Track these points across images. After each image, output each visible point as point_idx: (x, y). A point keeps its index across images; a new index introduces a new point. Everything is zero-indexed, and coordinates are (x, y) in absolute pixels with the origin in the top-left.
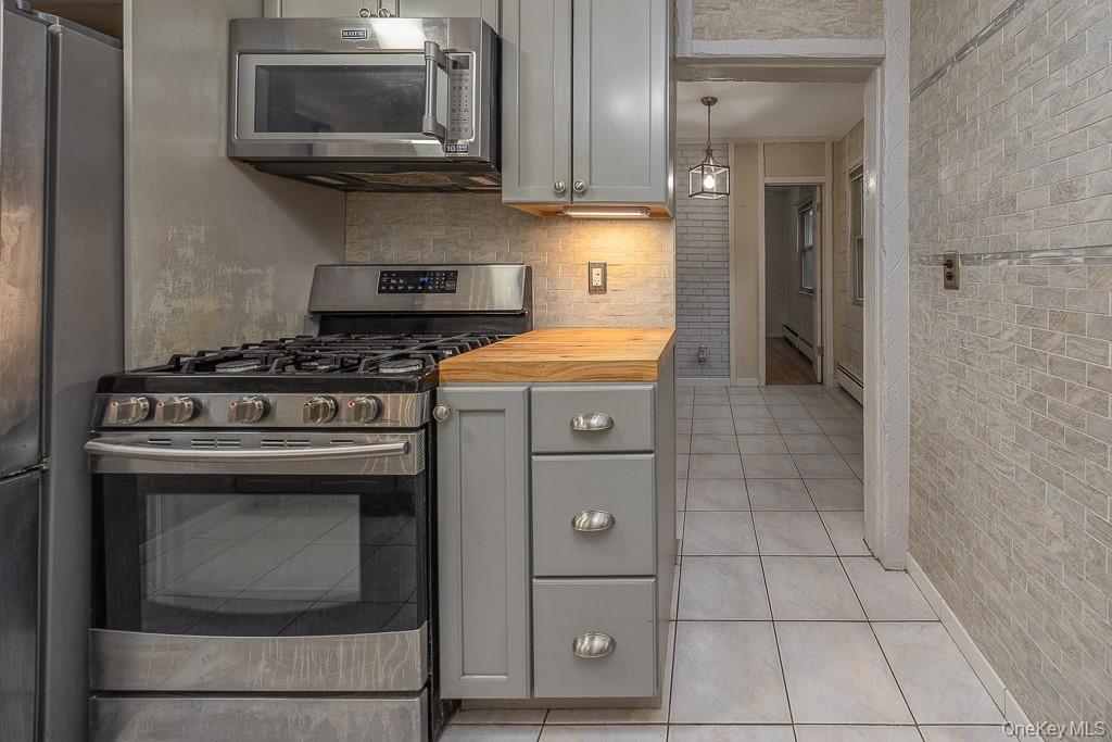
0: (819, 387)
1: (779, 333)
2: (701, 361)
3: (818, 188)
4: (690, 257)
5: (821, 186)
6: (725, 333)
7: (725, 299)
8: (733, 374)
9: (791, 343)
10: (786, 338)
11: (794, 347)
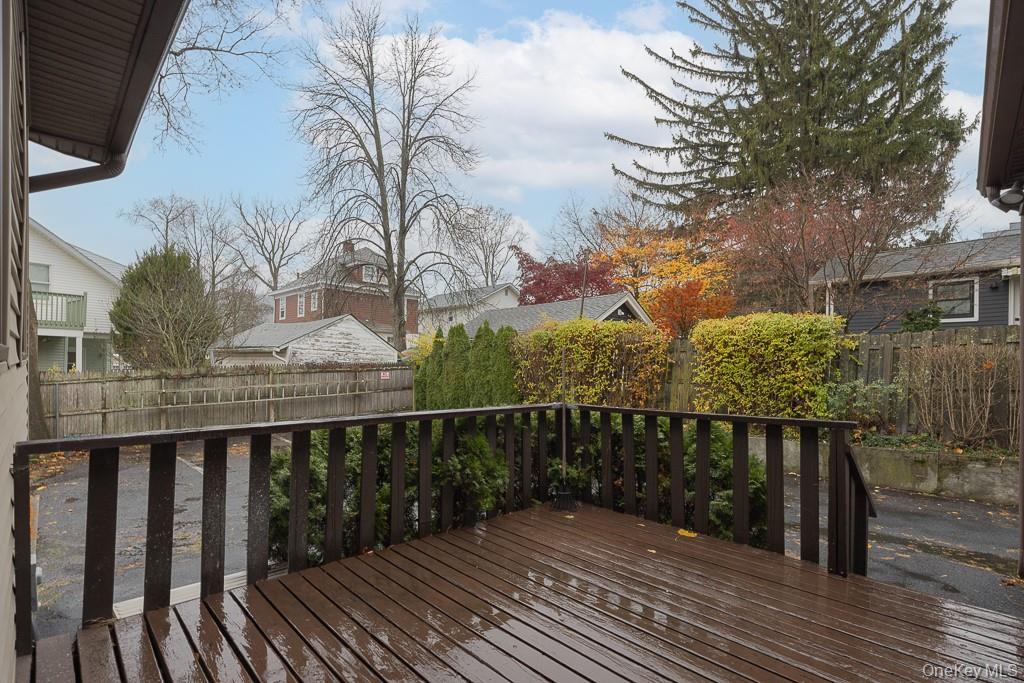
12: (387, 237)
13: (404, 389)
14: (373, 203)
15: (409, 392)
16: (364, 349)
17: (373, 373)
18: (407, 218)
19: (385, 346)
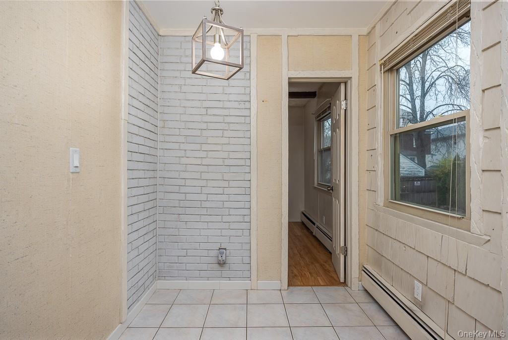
0: (341, 289)
1: (298, 218)
2: (222, 264)
3: (342, 87)
4: (211, 154)
5: (346, 83)
6: (246, 233)
7: (247, 198)
8: (254, 277)
9: (308, 229)
10: (303, 223)
11: (312, 233)
12: (413, 101)
13: (430, 191)
14: (404, 83)
15: (433, 193)
16: (403, 168)
17: (410, 182)
18: (426, 88)
19: (416, 166)
